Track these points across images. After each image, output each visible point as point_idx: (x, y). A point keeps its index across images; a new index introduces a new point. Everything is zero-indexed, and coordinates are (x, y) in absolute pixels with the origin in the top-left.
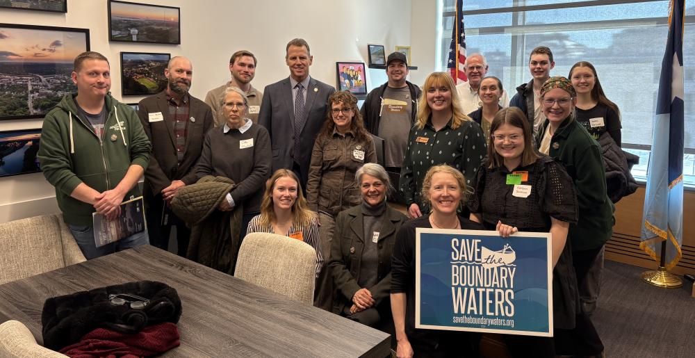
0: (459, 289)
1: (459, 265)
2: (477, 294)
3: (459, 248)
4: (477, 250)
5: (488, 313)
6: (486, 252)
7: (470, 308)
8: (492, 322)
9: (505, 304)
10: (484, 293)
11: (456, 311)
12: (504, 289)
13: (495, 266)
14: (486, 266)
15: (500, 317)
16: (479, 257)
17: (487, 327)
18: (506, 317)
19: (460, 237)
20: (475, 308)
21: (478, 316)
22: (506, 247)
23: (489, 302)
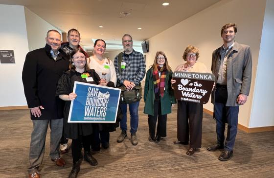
0: (88, 107)
1: (90, 98)
2: (94, 109)
3: (91, 91)
4: (97, 92)
5: (97, 116)
6: (100, 93)
7: (91, 114)
8: (98, 119)
9: (103, 112)
10: (97, 108)
11: (86, 115)
12: (104, 107)
13: (102, 99)
14: (99, 99)
15: (101, 117)
16: (98, 95)
17: (96, 120)
18: (103, 117)
19: (92, 87)
20: (93, 114)
21: (94, 117)
22: (107, 92)
23: (98, 111)
